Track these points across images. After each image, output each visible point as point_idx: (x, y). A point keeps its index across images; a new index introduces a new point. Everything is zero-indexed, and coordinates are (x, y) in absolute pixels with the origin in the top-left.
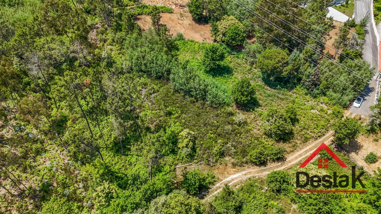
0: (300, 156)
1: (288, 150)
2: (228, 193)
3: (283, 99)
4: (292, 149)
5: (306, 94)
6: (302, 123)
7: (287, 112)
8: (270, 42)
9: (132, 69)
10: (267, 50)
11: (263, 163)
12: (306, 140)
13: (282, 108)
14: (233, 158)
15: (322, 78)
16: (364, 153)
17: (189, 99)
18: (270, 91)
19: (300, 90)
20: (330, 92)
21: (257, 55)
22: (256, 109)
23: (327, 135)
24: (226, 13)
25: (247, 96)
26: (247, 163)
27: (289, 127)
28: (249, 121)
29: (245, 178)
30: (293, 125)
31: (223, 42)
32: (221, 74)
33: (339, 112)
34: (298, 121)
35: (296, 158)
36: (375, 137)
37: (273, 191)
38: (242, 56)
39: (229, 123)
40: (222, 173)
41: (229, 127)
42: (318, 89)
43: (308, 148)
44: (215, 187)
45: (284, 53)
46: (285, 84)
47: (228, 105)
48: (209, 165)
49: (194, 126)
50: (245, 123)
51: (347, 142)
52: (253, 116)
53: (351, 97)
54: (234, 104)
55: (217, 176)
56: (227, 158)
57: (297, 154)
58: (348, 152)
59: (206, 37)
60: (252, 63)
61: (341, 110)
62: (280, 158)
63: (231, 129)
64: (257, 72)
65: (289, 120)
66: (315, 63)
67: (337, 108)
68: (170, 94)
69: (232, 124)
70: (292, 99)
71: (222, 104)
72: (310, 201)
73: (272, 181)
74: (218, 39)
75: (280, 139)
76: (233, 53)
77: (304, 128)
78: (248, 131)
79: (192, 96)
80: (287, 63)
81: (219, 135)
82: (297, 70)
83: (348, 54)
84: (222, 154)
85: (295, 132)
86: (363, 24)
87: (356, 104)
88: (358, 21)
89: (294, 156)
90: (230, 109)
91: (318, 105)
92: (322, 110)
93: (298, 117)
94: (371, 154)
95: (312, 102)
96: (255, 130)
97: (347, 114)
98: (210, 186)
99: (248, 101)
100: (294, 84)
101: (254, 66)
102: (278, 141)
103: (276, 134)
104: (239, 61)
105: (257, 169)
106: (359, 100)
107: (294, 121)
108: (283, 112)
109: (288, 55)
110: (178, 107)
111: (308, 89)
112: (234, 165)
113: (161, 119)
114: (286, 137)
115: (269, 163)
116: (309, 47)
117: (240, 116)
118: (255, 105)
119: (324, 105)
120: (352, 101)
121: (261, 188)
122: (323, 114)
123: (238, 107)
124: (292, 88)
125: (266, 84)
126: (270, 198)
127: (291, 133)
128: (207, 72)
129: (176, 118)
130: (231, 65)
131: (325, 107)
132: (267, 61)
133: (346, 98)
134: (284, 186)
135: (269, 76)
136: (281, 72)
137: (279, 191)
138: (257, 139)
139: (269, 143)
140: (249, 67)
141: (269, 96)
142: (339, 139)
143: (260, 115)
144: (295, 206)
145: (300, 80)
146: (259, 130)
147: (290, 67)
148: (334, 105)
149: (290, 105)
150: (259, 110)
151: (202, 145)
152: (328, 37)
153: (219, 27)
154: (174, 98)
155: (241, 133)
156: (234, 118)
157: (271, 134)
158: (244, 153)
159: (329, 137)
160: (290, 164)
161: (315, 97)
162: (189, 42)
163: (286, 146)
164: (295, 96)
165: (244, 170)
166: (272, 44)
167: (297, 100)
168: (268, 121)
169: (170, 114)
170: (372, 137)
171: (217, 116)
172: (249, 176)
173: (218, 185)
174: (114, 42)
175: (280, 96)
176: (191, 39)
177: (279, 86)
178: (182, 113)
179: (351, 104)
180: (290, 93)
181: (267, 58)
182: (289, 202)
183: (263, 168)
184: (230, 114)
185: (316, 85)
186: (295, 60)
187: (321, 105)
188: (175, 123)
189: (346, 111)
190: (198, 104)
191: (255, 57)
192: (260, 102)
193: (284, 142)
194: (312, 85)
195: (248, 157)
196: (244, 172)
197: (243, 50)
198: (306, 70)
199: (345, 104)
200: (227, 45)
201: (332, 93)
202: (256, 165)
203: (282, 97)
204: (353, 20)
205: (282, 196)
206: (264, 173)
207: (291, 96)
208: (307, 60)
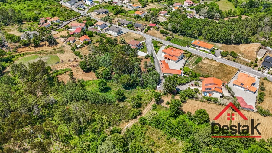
0: (147, 110)
1: (142, 110)
2: (128, 130)
3: (134, 93)
4: (143, 109)
5: (141, 89)
6: (143, 99)
7: (137, 97)
8: (122, 73)
9: (68, 101)
10: (121, 76)
11: (135, 117)
12: (147, 104)
13: (135, 96)
14: (125, 120)
15: (144, 81)
16: (165, 102)
17: (99, 104)
18: (128, 91)
19: (138, 88)
20: (149, 85)
21: (118, 79)
22: (126, 100)
23: (153, 100)
24: (99, 66)
25: (121, 96)
26: (130, 119)
27: (139, 102)
28: (125, 105)
29: (131, 125)
30: (141, 101)
31: (102, 77)
32: (107, 91)
33: (154, 91)
34: (142, 99)
35: (146, 112)
36: (167, 96)
37: (142, 124)
38: (112, 81)
39: (118, 108)
40: (123, 126)
41: (119, 110)
42: (144, 86)
43: (148, 107)
44: (122, 132)
45: (128, 76)
46: (133, 87)
47: (115, 102)
48: (117, 125)
49: (106, 114)
50: (124, 106)
51: (158, 100)
52: (126, 103)
53: (155, 85)
54: (117, 101)
55: (122, 128)
56: (123, 121)
57: (145, 110)
58: (161, 104)
59: (93, 77)
60: (117, 83)
61: (154, 90)
62: (140, 114)
63: (120, 110)
64: (120, 85)
65: (139, 99)
66: (140, 76)
67: (153, 90)
68: (90, 105)
69: (120, 108)
70: (137, 92)
71: (113, 102)
72: (154, 122)
73: (140, 121)
74: (100, 77)
75: (138, 107)
76: (108, 81)
77: (145, 101)
78: (126, 108)
79: (100, 103)
80: (131, 80)
81: (117, 114)
82: (135, 81)
83: (150, 70)
84: (120, 120)
85: (142, 103)
86: (152, 56)
87: (158, 87)
88: (150, 55)
89: (145, 111)
90: (116, 103)
91: (146, 91)
92: (148, 92)
93: (141, 98)
94: (167, 101)
95: (144, 91)
96: (128, 107)
97: (156, 91)
98: (121, 132)
99: (122, 97)
100: (136, 86)
101: (118, 84)
102: (138, 108)
103: (136, 106)
104: (112, 83)
105: (134, 120)
106: (159, 85)
107: (141, 99)
108: (136, 97)
109: (130, 76)
110: (96, 109)
111: (141, 87)
112: (126, 122)
113: (91, 116)
114: (140, 106)
115: (137, 117)
116: (136, 71)
117: (122, 104)
118: (125, 98)
119: (148, 91)
120: (156, 86)
121: (138, 125)
122: (149, 94)
123: (119, 101)
124: (136, 88)
125: (126, 89)
126: (142, 127)
127: (141, 104)
128: (101, 92)
129: (97, 114)
130: (109, 86)
131: (149, 91)
132: (123, 81)
133: (154, 86)
134: (145, 121)
135: (126, 86)
136: (130, 83)
137: (144, 124)
138: (131, 110)
139: (135, 110)
140: (116, 85)
141: (129, 93)
142: (156, 100)
143: (128, 101)
144: (150, 127)
145: (137, 84)
146: (130, 107)
147: (132, 80)
148: (151, 89)
149: (137, 94)
150: (127, 99)
151: (112, 119)
152: (141, 65)
153: (99, 72)
154: (92, 106)
155: (124, 110)
156: (120, 106)
157: (135, 106)
158: (128, 116)
159: (153, 101)
160: (144, 114)
161: (144, 89)
162: (87, 82)
163: (141, 109)
164: (137, 90)
165: (130, 122)
166: (123, 74)
167: (139, 92)
168: (132, 102)
169: (94, 113)
170: (166, 96)
171: (113, 107)
172: (132, 123)
173: (123, 130)
174: (52, 92)
175: (132, 92)
176: (87, 80)
177: (131, 89)
178: (98, 111)
179: (157, 87)
180: (136, 90)
181: (123, 79)
182: (148, 126)
183: (136, 119)
184: (118, 105)
185: (143, 84)
186: (133, 77)
187: (147, 91)
188: (98, 115)
189: (156, 90)
190: (103, 105)
191: (118, 80)
192: (126, 97)
193: (140, 108)
194: (142, 85)
195: (130, 117)
196: (130, 123)
197: (112, 79)
198: (138, 80)
199: (155, 88)
200: (104, 78)
201: (150, 85)
202: (134, 119)
203: (133, 92)
204: (148, 55)
205: (145, 125)
206: (137, 120)
207: (136, 91)
208: (137, 76)
